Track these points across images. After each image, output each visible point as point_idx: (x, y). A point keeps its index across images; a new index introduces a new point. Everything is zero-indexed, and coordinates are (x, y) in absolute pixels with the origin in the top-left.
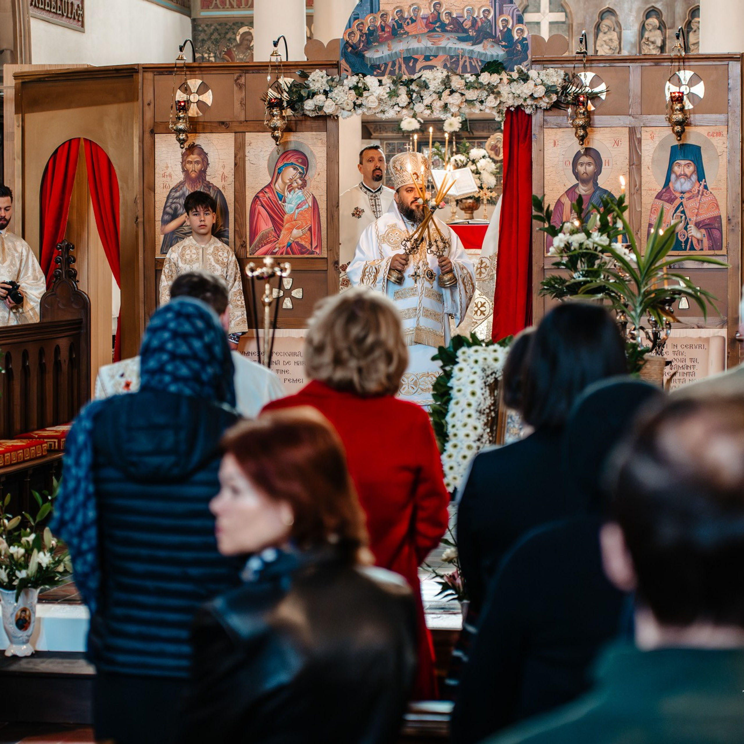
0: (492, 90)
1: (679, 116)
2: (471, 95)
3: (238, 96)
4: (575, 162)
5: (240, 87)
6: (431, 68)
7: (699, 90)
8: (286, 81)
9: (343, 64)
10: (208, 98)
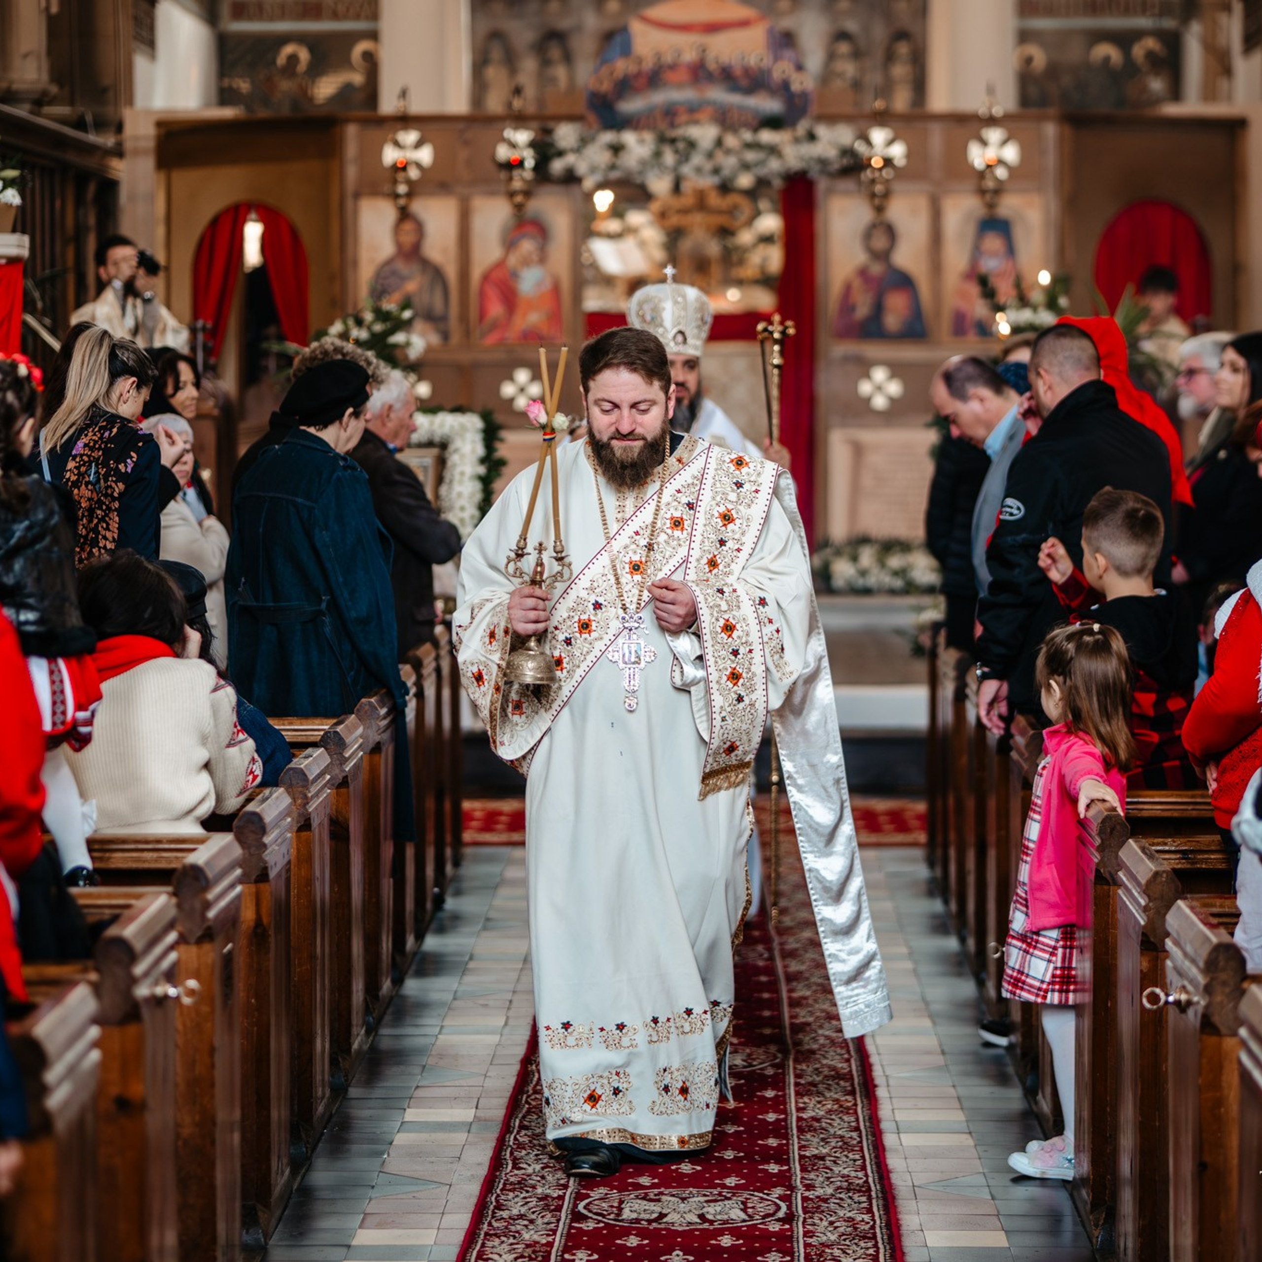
0: (773, 150)
1: (990, 184)
2: (751, 156)
3: (463, 154)
4: (868, 235)
5: (467, 143)
6: (696, 122)
7: (1011, 153)
8: (522, 137)
9: (592, 117)
10: (425, 156)
